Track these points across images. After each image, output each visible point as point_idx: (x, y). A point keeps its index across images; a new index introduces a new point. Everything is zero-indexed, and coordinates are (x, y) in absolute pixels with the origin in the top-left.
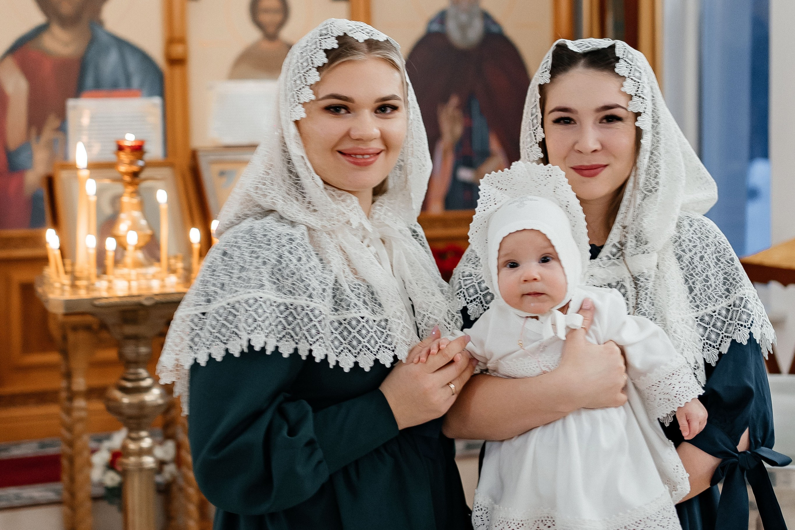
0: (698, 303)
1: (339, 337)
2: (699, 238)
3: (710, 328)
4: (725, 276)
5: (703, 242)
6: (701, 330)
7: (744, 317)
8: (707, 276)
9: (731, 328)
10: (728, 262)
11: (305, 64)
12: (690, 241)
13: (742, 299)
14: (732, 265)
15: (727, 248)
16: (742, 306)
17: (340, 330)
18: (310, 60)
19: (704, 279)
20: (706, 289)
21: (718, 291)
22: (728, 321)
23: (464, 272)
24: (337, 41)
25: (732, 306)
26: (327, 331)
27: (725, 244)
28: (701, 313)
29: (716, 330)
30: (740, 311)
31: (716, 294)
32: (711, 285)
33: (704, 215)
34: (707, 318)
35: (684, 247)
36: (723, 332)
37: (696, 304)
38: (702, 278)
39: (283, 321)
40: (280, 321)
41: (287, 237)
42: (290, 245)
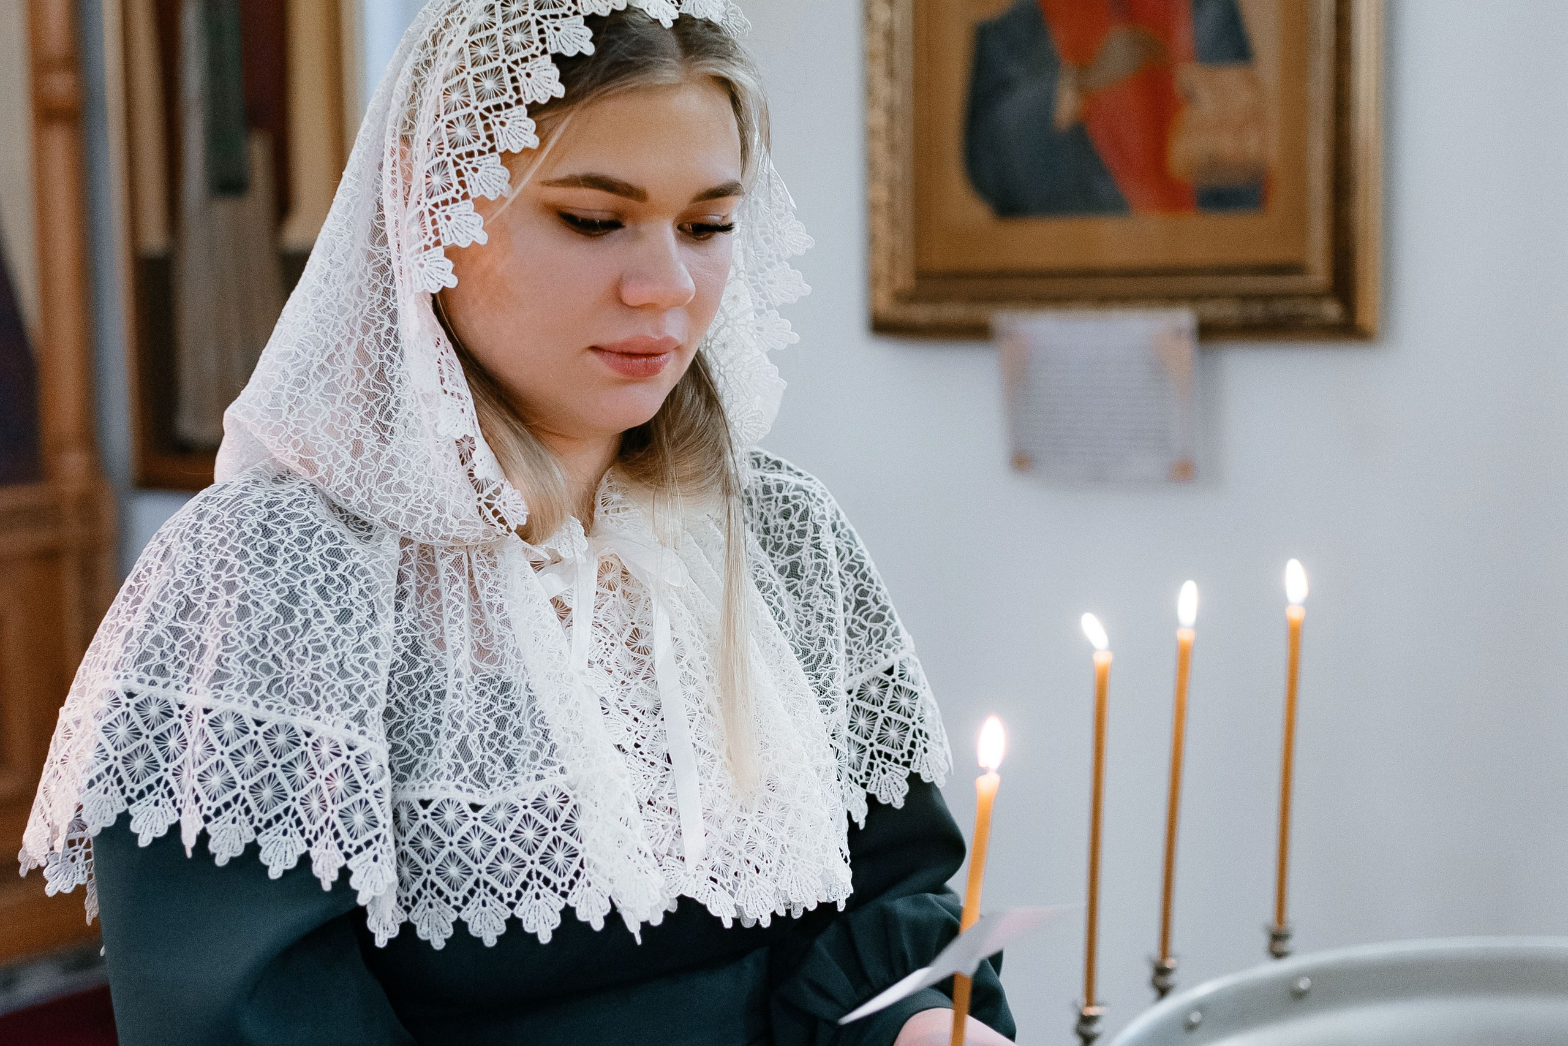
39: (282, 777)
40: (271, 777)
41: (329, 545)
42: (328, 571)
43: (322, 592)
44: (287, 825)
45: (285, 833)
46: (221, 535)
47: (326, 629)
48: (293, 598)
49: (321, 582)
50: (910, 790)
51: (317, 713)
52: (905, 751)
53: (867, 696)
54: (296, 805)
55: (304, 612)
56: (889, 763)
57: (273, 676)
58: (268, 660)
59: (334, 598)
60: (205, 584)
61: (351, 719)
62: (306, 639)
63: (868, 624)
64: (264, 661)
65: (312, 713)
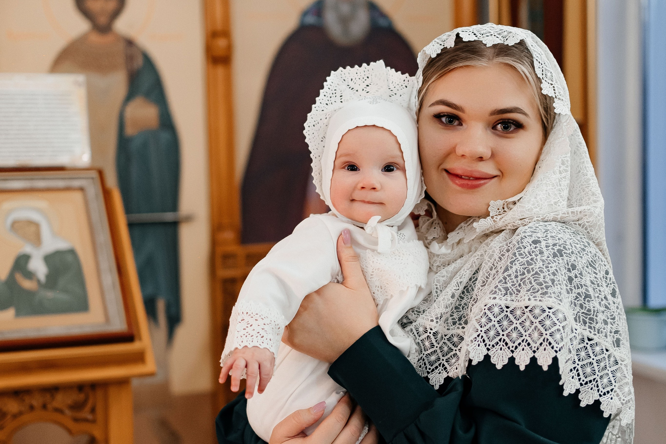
50: (507, 363)
52: (514, 345)
53: (515, 314)
56: (505, 347)
63: (534, 283)
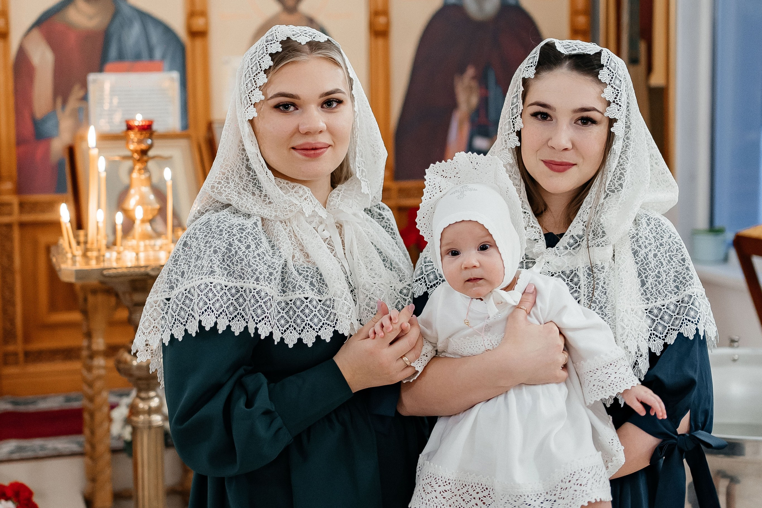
0: (649, 296)
1: (286, 316)
2: (654, 237)
3: (657, 320)
4: (676, 274)
5: (657, 241)
6: (649, 321)
7: (692, 313)
8: (659, 272)
9: (677, 322)
10: (679, 262)
11: (254, 68)
12: (646, 239)
13: (691, 296)
14: (683, 265)
15: (680, 249)
16: (691, 303)
17: (287, 309)
18: (258, 64)
19: (656, 275)
20: (658, 284)
21: (668, 287)
22: (675, 315)
23: (426, 258)
24: (281, 45)
25: (680, 302)
26: (273, 311)
27: (678, 244)
28: (650, 306)
29: (663, 323)
30: (688, 307)
31: (666, 290)
32: (662, 280)
33: (662, 215)
34: (655, 311)
35: (641, 242)
36: (670, 325)
37: (646, 297)
38: (654, 273)
39: (235, 303)
40: (232, 303)
41: (239, 227)
42: (240, 235)
43: (240, 241)
44: (239, 318)
45: (238, 321)
46: (204, 234)
47: (243, 253)
48: (230, 245)
49: (239, 238)
51: (244, 280)
54: (241, 311)
55: (235, 249)
57: (228, 271)
58: (226, 266)
59: (244, 242)
60: (202, 249)
61: (254, 280)
62: (237, 258)
64: (224, 266)
65: (242, 281)
